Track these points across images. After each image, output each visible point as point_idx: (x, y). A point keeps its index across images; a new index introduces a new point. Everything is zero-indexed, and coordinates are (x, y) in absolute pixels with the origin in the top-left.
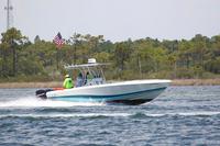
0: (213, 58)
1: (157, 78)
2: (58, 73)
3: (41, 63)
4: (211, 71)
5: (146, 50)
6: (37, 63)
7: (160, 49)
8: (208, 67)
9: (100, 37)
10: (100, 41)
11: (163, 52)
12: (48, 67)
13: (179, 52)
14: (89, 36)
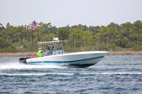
0: (122, 38)
1: (86, 50)
2: (22, 47)
3: (11, 40)
4: (120, 46)
5: (78, 32)
6: (8, 41)
7: (87, 32)
8: (118, 43)
9: (49, 24)
10: (49, 27)
11: (89, 33)
12: (15, 43)
13: (100, 34)
14: (41, 23)
